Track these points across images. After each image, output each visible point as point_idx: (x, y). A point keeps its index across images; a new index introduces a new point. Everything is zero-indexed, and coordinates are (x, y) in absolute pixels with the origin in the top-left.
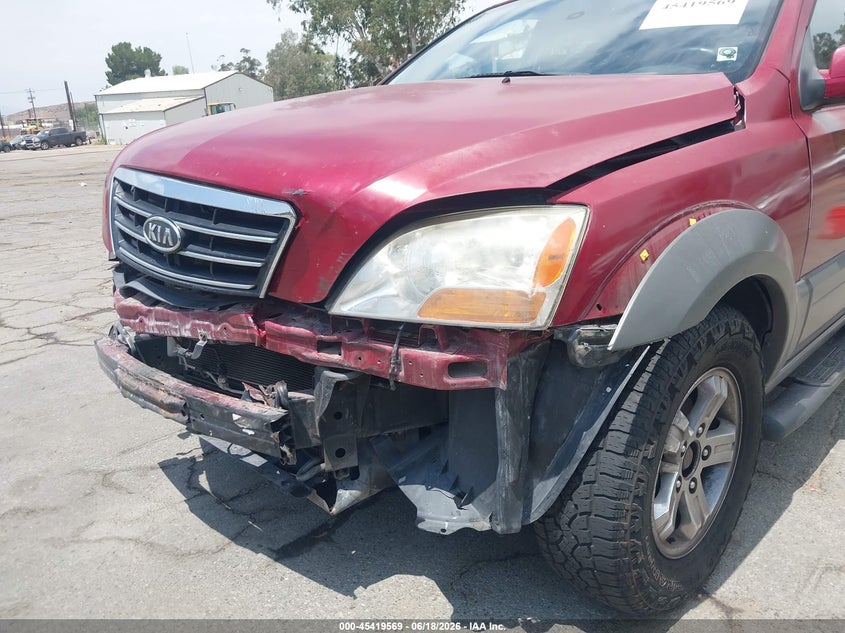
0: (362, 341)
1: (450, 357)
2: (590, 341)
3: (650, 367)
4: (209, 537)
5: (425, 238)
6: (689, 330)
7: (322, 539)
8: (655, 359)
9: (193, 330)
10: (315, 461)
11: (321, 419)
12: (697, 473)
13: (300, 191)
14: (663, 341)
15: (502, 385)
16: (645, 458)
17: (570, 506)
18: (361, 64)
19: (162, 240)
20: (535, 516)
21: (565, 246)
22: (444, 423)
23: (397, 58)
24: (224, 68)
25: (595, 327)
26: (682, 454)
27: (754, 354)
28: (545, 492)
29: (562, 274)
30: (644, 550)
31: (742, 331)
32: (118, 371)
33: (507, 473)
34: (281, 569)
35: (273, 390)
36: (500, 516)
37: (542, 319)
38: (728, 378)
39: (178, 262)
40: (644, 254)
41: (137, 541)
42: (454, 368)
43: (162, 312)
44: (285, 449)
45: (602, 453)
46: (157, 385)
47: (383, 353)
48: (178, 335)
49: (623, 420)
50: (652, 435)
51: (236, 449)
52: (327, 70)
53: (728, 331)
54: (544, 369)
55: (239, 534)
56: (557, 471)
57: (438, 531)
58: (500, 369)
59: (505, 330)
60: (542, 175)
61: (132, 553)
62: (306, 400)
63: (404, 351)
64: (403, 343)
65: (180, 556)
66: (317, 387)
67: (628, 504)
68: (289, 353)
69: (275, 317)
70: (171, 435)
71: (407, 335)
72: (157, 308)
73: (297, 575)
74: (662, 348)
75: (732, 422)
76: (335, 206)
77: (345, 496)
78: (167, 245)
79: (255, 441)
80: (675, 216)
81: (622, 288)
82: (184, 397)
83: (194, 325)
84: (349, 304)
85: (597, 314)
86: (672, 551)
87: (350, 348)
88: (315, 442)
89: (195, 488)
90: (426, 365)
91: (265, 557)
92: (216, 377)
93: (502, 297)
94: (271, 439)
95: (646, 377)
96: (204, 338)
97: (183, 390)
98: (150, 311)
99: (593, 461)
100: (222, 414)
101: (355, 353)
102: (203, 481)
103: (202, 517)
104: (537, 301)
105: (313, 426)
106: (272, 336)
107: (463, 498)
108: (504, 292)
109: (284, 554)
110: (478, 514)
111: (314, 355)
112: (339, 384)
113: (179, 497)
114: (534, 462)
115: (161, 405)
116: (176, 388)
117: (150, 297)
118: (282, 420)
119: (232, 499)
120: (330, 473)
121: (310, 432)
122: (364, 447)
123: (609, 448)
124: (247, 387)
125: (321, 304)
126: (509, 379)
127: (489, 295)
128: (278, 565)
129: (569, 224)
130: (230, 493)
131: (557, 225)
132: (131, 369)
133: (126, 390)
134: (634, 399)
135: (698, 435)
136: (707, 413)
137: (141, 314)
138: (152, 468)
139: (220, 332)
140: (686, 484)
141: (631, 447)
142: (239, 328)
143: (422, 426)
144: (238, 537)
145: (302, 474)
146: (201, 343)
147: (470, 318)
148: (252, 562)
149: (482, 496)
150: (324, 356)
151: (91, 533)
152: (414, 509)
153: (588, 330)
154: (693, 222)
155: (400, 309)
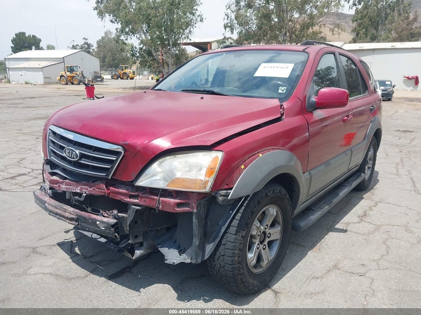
0: (146, 195)
1: (178, 201)
2: (224, 196)
3: (245, 205)
4: (81, 272)
5: (170, 160)
6: (258, 191)
7: (127, 271)
8: (247, 202)
9: (81, 189)
10: (126, 240)
11: (130, 224)
12: (266, 243)
13: (127, 142)
14: (249, 196)
15: (195, 211)
16: (242, 236)
17: (218, 253)
18: (144, 51)
19: (71, 156)
20: (206, 257)
21: (215, 165)
22: (175, 226)
23: (163, 48)
24: (74, 47)
25: (225, 191)
26: (259, 236)
27: (286, 200)
28: (209, 248)
29: (215, 174)
30: (243, 268)
31: (280, 192)
32: (46, 205)
33: (196, 241)
34: (111, 283)
35: (112, 212)
36: (194, 257)
37: (207, 189)
38: (277, 208)
39: (77, 164)
40: (243, 167)
41: (51, 274)
42: (179, 205)
43: (69, 182)
44: (116, 234)
45: (228, 234)
46: (65, 211)
47: (154, 199)
48: (75, 191)
49: (235, 223)
50: (244, 228)
51: (95, 236)
52: (127, 51)
53: (274, 192)
54: (210, 205)
55: (94, 270)
56: (213, 241)
57: (172, 263)
58: (194, 205)
59: (196, 192)
60: (209, 140)
61: (49, 278)
62: (124, 217)
63: (161, 199)
64: (161, 196)
65: (70, 279)
66: (129, 212)
67: (237, 252)
68: (119, 199)
69: (114, 185)
70: (61, 232)
71: (163, 193)
72: (66, 181)
73: (118, 285)
74: (249, 198)
75: (279, 224)
76: (139, 148)
77: (138, 253)
78: (73, 158)
79: (105, 232)
80: (254, 153)
81: (235, 178)
82: (77, 215)
83: (81, 188)
84: (142, 182)
85: (226, 187)
86: (255, 271)
87: (142, 198)
88: (127, 232)
89: (74, 253)
90: (169, 203)
91: (104, 279)
92: (87, 207)
93: (195, 181)
94: (112, 231)
95: (243, 208)
96: (85, 193)
97: (76, 212)
98: (63, 182)
99: (225, 237)
100: (92, 222)
101: (144, 199)
102: (77, 250)
103: (78, 264)
104: (206, 182)
105: (127, 226)
106: (112, 193)
107: (181, 252)
108: (196, 180)
109: (112, 277)
110: (187, 257)
111: (128, 200)
112: (137, 210)
113: (67, 257)
114: (206, 237)
115: (67, 218)
116: (74, 212)
117: (63, 176)
118: (116, 224)
119: (90, 257)
120: (132, 244)
121: (125, 228)
122: (145, 235)
123: (230, 232)
124: (101, 212)
125: (132, 182)
126: (197, 208)
127: (191, 181)
128: (110, 281)
129: (217, 157)
130: (89, 255)
131: (213, 158)
132: (53, 204)
133: (51, 212)
134: (239, 215)
135: (265, 229)
136: (268, 221)
137: (59, 183)
138: (54, 246)
139: (92, 191)
140: (261, 247)
141: (237, 232)
142: (100, 189)
143: (167, 226)
144: (93, 272)
145: (122, 244)
146: (84, 195)
147: (184, 188)
148: (99, 281)
149: (188, 251)
150: (132, 200)
151: (32, 271)
152: (164, 256)
153: (223, 192)
154: (260, 155)
155: (161, 185)
